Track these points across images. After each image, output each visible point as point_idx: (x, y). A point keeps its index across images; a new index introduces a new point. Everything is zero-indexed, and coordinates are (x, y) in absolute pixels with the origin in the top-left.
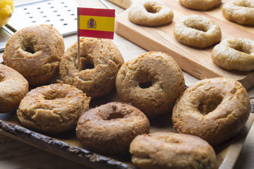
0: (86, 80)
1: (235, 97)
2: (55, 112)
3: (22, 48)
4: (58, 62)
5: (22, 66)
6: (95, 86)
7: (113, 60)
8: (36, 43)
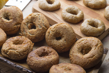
0: (32, 35)
1: (97, 48)
2: (17, 52)
3: (4, 18)
4: (20, 25)
5: (3, 26)
6: (36, 37)
7: (45, 26)
8: (10, 16)
